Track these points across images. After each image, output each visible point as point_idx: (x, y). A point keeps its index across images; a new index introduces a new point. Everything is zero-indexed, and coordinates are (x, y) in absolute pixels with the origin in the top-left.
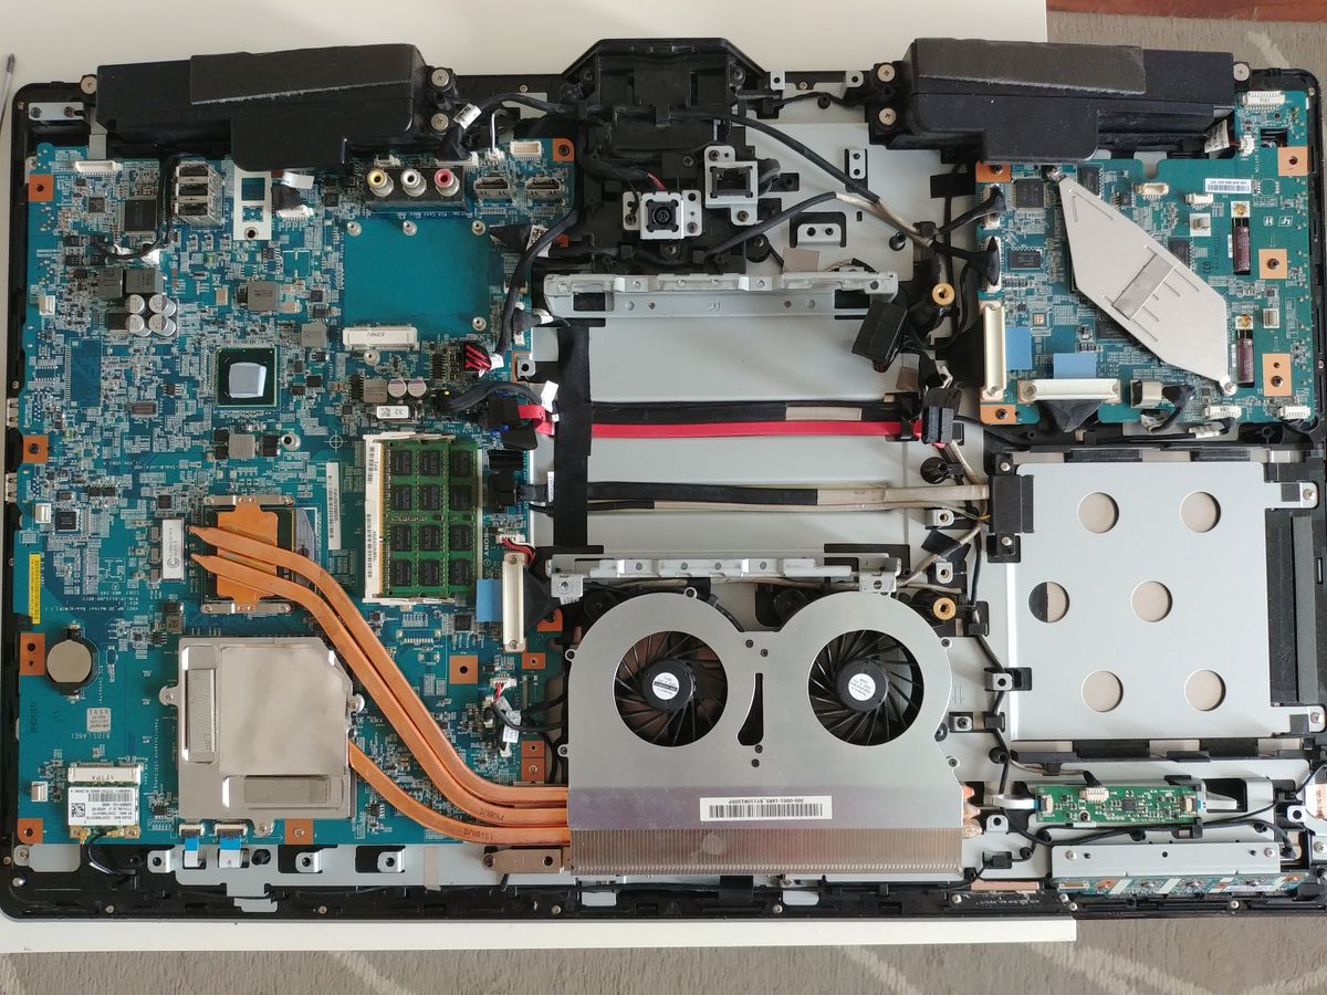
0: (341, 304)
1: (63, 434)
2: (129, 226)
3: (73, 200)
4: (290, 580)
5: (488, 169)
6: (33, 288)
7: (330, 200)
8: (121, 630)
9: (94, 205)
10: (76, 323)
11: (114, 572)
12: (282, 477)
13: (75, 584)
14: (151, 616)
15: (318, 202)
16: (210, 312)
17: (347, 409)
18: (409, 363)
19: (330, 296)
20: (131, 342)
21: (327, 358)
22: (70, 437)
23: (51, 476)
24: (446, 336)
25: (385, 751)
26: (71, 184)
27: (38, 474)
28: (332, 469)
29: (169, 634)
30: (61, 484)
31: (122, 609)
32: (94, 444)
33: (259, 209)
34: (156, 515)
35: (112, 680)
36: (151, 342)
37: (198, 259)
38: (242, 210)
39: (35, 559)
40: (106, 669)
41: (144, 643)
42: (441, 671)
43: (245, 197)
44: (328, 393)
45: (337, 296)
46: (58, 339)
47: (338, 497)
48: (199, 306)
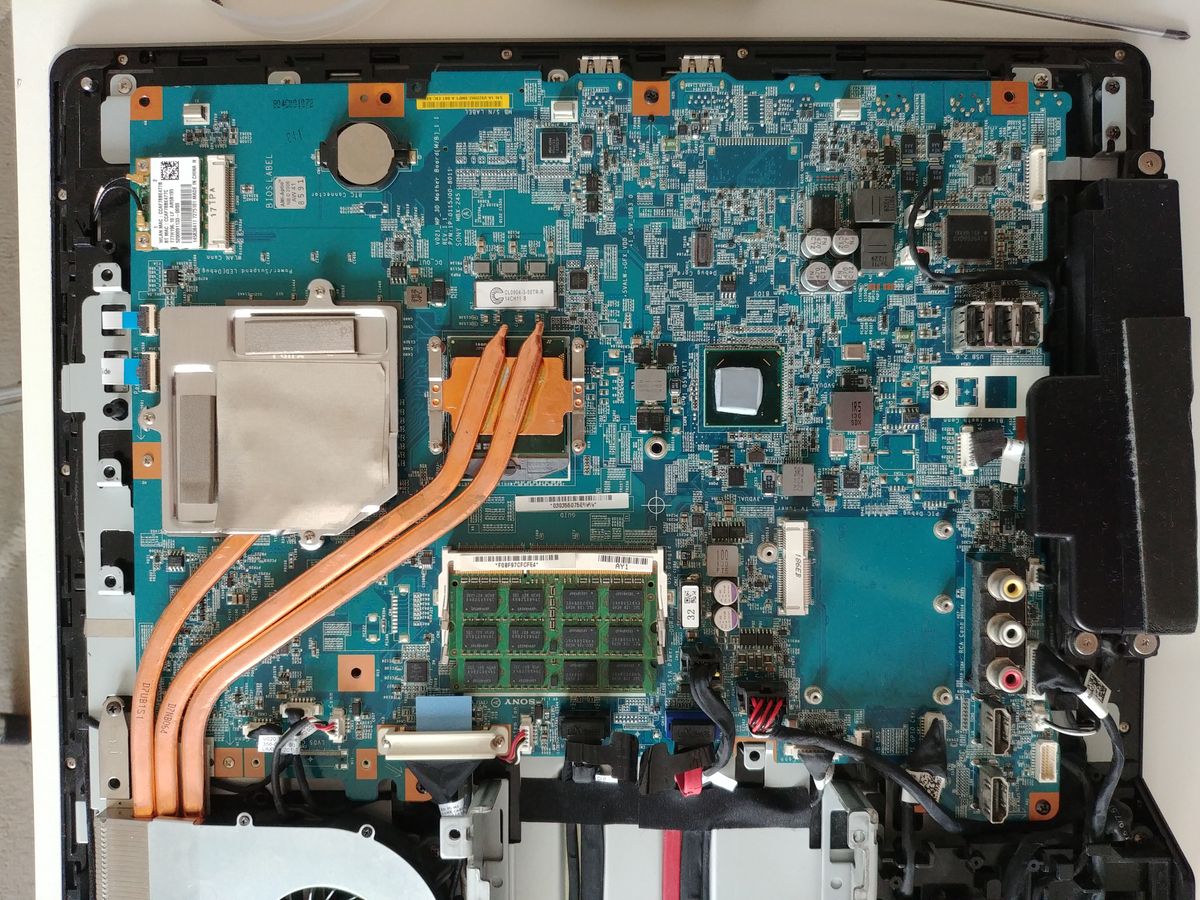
0: (842, 512)
1: (671, 136)
2: (954, 222)
3: (993, 144)
4: (475, 451)
5: (1022, 708)
6: (872, 90)
7: (984, 497)
8: (408, 222)
9: (985, 172)
10: (823, 152)
11: (486, 211)
12: (610, 435)
13: (469, 158)
14: (428, 263)
15: (982, 480)
16: (832, 337)
17: (699, 520)
18: (761, 602)
19: (851, 497)
20: (794, 229)
21: (767, 495)
22: (666, 147)
23: (614, 120)
24: (797, 651)
25: (252, 572)
26: (1015, 139)
27: (618, 102)
28: (621, 500)
29: (403, 288)
30: (604, 134)
31: (437, 223)
32: (657, 181)
33: (973, 401)
34: (560, 268)
35: (342, 210)
36: (794, 257)
37: (907, 319)
38: (972, 376)
39: (503, 101)
40: (357, 201)
41: (392, 254)
42: (355, 645)
43: (992, 382)
44: (721, 495)
45: (851, 507)
46: (801, 126)
47: (584, 508)
48: (842, 322)
